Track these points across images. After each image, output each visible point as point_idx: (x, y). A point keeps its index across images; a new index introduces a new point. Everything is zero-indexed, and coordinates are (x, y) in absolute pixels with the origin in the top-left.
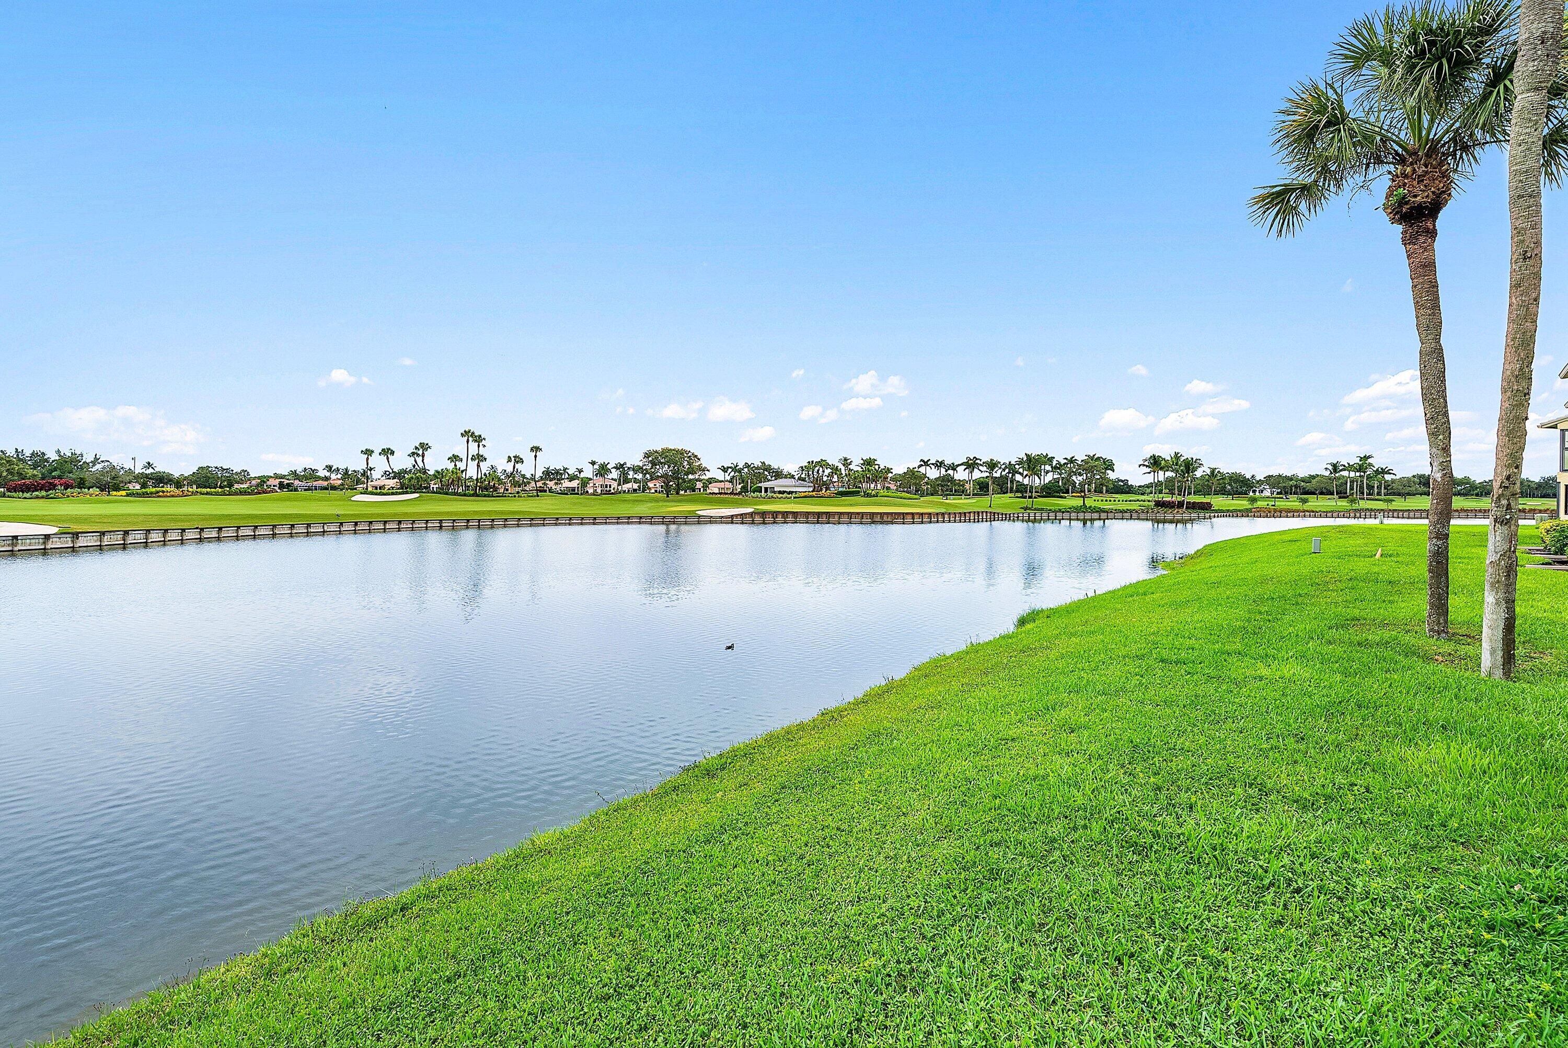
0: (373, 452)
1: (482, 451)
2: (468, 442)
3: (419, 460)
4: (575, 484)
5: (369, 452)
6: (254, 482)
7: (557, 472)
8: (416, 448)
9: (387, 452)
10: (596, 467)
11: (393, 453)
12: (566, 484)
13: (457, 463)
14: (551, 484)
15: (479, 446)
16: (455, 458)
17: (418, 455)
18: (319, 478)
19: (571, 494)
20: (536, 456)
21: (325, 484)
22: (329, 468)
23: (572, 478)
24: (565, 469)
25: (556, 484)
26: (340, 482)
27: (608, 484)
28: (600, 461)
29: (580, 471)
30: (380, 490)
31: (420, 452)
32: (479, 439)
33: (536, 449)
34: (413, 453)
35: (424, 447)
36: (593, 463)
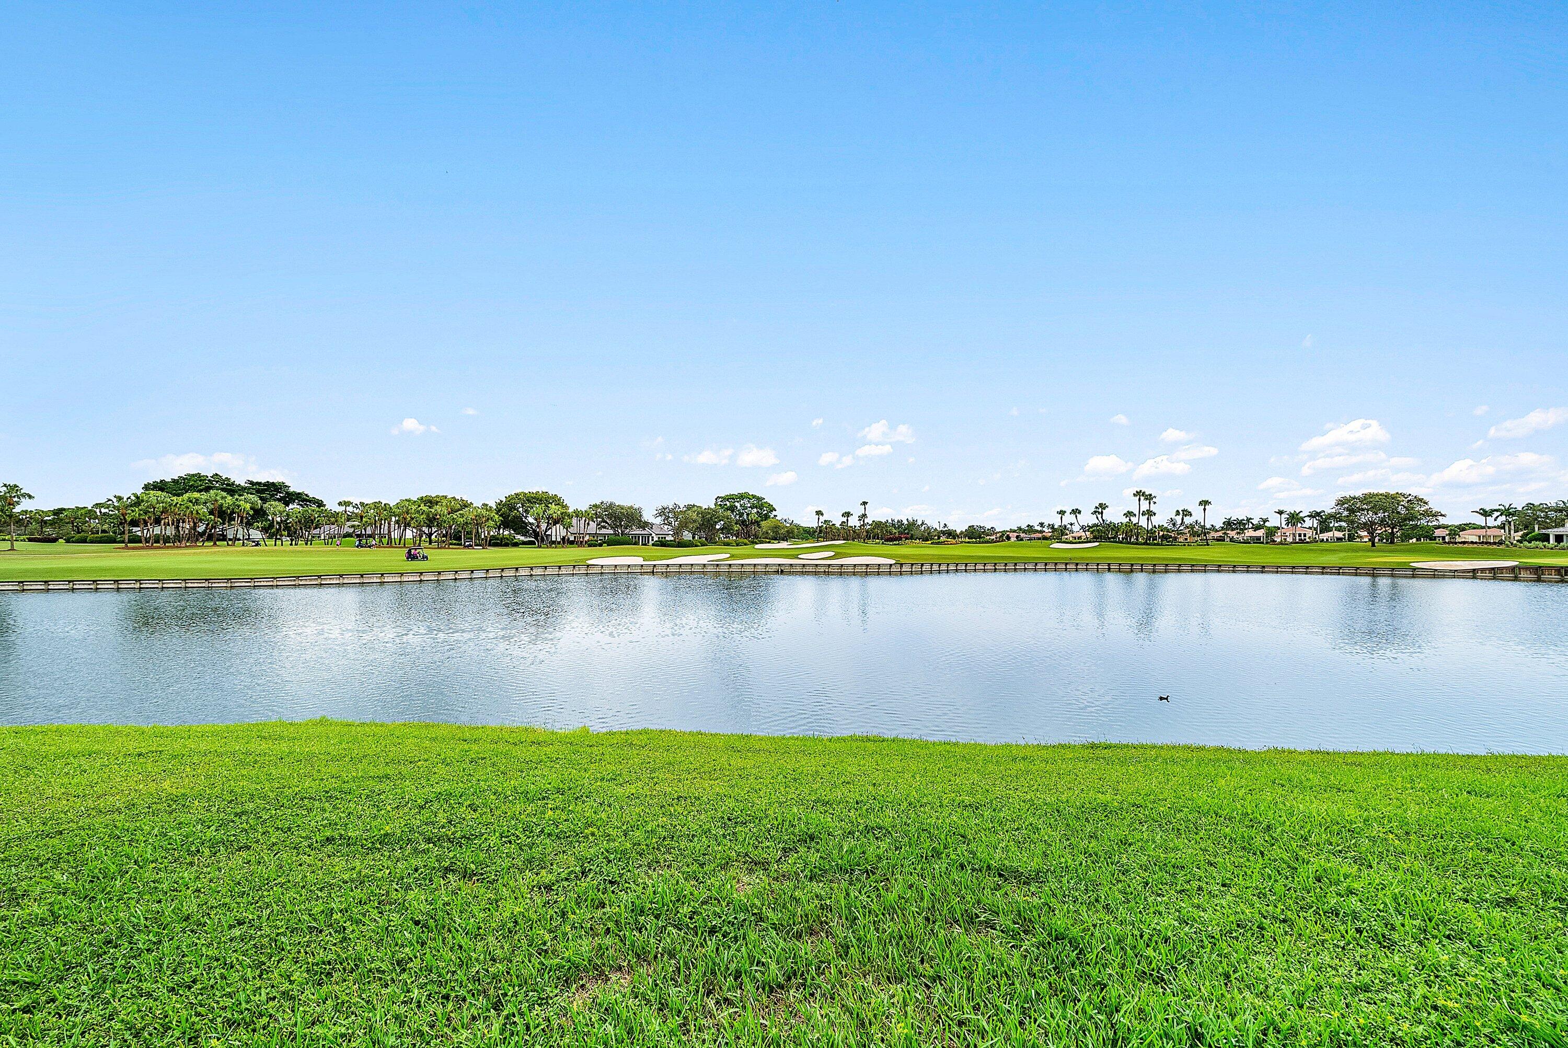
0: (1065, 512)
1: (1153, 508)
2: (1139, 500)
3: (1099, 516)
4: (1260, 533)
5: (1062, 513)
6: (998, 535)
7: (1240, 522)
8: (1096, 507)
9: (1076, 512)
10: (1284, 516)
11: (1080, 512)
12: (1250, 533)
13: (1132, 518)
14: (1232, 534)
15: (1150, 503)
16: (1129, 514)
17: (1099, 513)
18: (1037, 531)
19: (1254, 543)
20: (1205, 510)
21: (1040, 535)
22: (1042, 524)
23: (1256, 528)
24: (1249, 520)
25: (1238, 533)
26: (1050, 534)
27: (1302, 532)
28: (1290, 509)
29: (1265, 521)
30: (1078, 540)
31: (1100, 510)
32: (1149, 498)
33: (1205, 503)
34: (1095, 512)
35: (1103, 506)
36: (1281, 513)
